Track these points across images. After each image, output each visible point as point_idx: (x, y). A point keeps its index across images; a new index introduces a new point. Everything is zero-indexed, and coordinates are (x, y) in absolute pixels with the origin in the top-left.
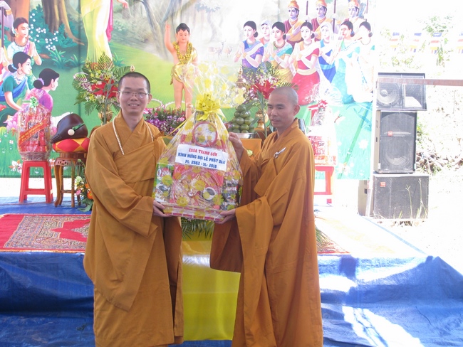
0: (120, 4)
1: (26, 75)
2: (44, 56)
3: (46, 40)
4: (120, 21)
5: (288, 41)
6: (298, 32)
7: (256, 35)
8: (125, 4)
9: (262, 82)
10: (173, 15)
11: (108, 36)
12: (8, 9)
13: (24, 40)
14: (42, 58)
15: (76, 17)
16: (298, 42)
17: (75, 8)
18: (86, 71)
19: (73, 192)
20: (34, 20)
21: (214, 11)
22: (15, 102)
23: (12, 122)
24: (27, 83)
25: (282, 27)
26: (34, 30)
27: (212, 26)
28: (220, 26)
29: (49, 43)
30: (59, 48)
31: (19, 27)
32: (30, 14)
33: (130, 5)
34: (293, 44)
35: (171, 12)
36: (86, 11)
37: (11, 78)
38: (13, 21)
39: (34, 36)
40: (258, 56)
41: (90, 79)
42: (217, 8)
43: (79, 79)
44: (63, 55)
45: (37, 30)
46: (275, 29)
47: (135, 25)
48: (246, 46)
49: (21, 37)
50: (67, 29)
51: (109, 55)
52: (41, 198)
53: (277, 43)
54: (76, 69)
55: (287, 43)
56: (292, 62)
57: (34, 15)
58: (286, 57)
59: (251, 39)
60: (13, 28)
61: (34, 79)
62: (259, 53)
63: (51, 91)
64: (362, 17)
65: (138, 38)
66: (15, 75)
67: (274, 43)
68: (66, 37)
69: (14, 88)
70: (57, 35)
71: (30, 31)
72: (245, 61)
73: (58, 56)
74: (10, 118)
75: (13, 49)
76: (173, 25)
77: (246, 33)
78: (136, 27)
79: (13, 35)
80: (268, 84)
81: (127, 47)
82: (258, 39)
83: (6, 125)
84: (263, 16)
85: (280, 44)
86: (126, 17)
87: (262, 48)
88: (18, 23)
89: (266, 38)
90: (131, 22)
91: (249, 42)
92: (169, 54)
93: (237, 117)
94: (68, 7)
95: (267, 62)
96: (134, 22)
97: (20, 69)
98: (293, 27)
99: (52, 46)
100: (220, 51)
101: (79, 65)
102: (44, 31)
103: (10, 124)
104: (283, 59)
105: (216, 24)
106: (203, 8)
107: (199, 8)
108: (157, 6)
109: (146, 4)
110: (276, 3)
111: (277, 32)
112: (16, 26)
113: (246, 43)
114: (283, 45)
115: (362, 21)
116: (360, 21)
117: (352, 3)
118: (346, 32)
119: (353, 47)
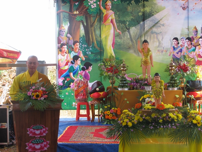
0: (117, 33)
1: (78, 65)
2: (86, 56)
3: (87, 49)
4: (118, 40)
5: (193, 46)
6: (198, 41)
7: (178, 43)
8: (120, 33)
9: (182, 64)
10: (141, 36)
11: (113, 47)
12: (71, 37)
13: (77, 50)
14: (85, 57)
15: (99, 39)
16: (198, 46)
17: (98, 35)
18: (103, 62)
19: (99, 115)
20: (81, 42)
21: (159, 34)
22: (74, 77)
23: (73, 85)
24: (79, 68)
25: (190, 39)
26: (81, 46)
27: (158, 40)
28: (162, 40)
29: (88, 51)
30: (92, 53)
31: (75, 45)
32: (80, 39)
33: (122, 33)
34: (195, 47)
35: (140, 35)
36: (103, 36)
37: (72, 67)
38: (73, 42)
39: (81, 48)
40: (179, 53)
41: (105, 66)
42: (161, 32)
43: (101, 66)
44: (94, 56)
45: (83, 46)
46: (187, 40)
47: (125, 41)
48: (174, 48)
49: (76, 49)
50: (95, 44)
51: (114, 55)
52: (85, 118)
53: (188, 46)
54: (99, 62)
55: (193, 47)
56: (195, 55)
57: (81, 39)
58: (193, 53)
59: (176, 45)
60: (73, 45)
61: (82, 66)
62: (180, 52)
63: (89, 72)
65: (126, 47)
66: (74, 65)
67: (187, 46)
68: (95, 48)
69: (73, 71)
70: (91, 48)
71: (80, 46)
72: (174, 55)
73: (92, 57)
74: (72, 84)
75: (73, 54)
76: (141, 40)
77: (174, 43)
78: (125, 42)
79: (73, 48)
80: (185, 65)
81: (121, 51)
82: (179, 45)
83: (70, 87)
84: (181, 35)
85: (190, 47)
86: (121, 38)
87: (181, 49)
89: (183, 45)
90: (123, 40)
91: (175, 46)
92: (140, 53)
93: (171, 80)
94: (95, 35)
95: (184, 55)
96: (124, 40)
97: (76, 62)
98: (195, 39)
99: (89, 52)
100: (162, 51)
101: (101, 60)
102: (86, 46)
103: (72, 86)
104: (191, 54)
105: (160, 39)
106: (154, 33)
107: (152, 33)
108: (134, 33)
109: (129, 32)
110: (187, 29)
111: (188, 42)
112: (74, 44)
113: (174, 47)
114: (191, 48)
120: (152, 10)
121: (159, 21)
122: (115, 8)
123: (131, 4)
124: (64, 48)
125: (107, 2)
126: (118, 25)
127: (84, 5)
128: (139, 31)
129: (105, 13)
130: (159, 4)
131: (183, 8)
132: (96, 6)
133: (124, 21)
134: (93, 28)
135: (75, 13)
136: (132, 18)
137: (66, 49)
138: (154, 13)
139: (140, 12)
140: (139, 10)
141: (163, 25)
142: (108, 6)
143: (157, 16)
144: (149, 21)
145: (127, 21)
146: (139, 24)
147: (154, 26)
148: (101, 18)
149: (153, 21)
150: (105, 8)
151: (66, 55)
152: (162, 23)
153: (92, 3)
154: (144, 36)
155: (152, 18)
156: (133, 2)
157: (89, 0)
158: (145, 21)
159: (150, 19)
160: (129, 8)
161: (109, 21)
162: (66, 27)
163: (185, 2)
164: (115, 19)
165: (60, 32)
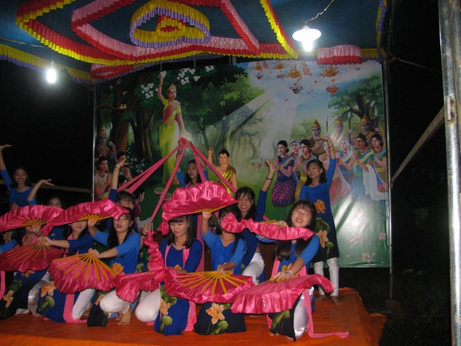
3: (137, 166)
5: (313, 154)
6: (321, 146)
7: (287, 151)
12: (114, 148)
16: (322, 154)
17: (155, 142)
20: (129, 153)
21: (254, 135)
25: (308, 143)
26: (129, 160)
27: (253, 146)
28: (259, 146)
29: (139, 168)
32: (127, 149)
36: (162, 143)
38: (116, 154)
42: (256, 133)
45: (131, 159)
46: (303, 145)
48: (280, 160)
50: (150, 156)
53: (304, 156)
55: (312, 156)
57: (129, 149)
59: (283, 154)
60: (116, 159)
63: (139, 203)
64: (373, 130)
67: (302, 156)
70: (143, 162)
72: (279, 172)
77: (279, 150)
84: (292, 136)
85: (307, 157)
87: (293, 161)
88: (119, 155)
89: (295, 153)
91: (282, 156)
94: (151, 141)
95: (297, 171)
98: (317, 142)
100: (260, 166)
102: (136, 159)
105: (256, 145)
106: (246, 133)
107: (243, 134)
108: (212, 135)
109: (204, 134)
110: (302, 125)
111: (304, 147)
113: (279, 157)
114: (310, 158)
115: (374, 133)
116: (372, 134)
117: (364, 120)
118: (361, 143)
119: (368, 155)
120: (241, 96)
121: (254, 113)
122: (183, 95)
123: (208, 88)
124: (103, 164)
125: (171, 87)
127: (136, 94)
128: (220, 133)
129: (167, 105)
130: (254, 86)
131: (293, 90)
132: (152, 95)
133: (196, 116)
134: (147, 130)
135: (122, 108)
136: (209, 112)
137: (106, 166)
138: (245, 100)
139: (222, 99)
140: (221, 96)
141: (261, 120)
142: (172, 93)
143: (251, 106)
144: (236, 115)
145: (200, 116)
146: (219, 120)
147: (244, 123)
148: (161, 114)
149: (244, 114)
150: (167, 97)
151: (106, 174)
152: (259, 117)
153: (147, 90)
154: (228, 140)
155: (241, 108)
156: (211, 84)
157: (142, 86)
158: (230, 115)
159: (239, 111)
160: (205, 95)
161: (172, 117)
162: (107, 131)
163: (298, 80)
164: (183, 114)
165: (99, 138)
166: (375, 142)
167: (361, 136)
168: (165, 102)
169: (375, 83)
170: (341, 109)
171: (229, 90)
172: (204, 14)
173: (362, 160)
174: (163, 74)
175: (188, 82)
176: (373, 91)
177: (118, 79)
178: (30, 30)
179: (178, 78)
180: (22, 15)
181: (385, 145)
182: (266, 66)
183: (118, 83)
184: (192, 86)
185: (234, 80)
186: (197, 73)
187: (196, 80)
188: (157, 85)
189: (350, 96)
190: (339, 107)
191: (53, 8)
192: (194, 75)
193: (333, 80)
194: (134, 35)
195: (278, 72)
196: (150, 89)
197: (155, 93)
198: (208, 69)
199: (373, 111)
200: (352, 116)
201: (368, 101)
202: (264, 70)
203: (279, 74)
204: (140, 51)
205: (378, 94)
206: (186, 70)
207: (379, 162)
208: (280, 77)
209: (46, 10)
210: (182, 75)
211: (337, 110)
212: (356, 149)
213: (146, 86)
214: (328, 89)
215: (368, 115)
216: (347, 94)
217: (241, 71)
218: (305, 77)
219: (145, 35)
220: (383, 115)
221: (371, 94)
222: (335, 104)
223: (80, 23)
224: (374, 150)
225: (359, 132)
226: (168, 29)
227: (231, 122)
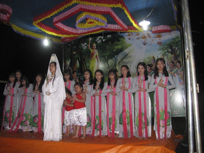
2: (80, 81)
3: (81, 77)
12: (71, 69)
13: (75, 77)
17: (88, 67)
25: (150, 66)
32: (77, 70)
35: (115, 65)
38: (72, 72)
42: (129, 62)
45: (78, 74)
49: (74, 77)
67: (148, 71)
71: (76, 74)
94: (86, 66)
102: (80, 74)
106: (124, 62)
108: (111, 63)
109: (108, 63)
110: (148, 58)
112: (73, 74)
114: (151, 72)
115: (177, 61)
116: (176, 61)
117: (173, 55)
118: (172, 65)
119: (175, 70)
120: (122, 47)
121: (128, 54)
122: (99, 47)
123: (109, 44)
125: (94, 44)
126: (100, 59)
127: (79, 47)
128: (114, 62)
129: (92, 52)
130: (127, 43)
131: (144, 44)
132: (86, 48)
133: (104, 56)
134: (84, 62)
135: (74, 53)
136: (109, 54)
138: (124, 49)
139: (115, 49)
141: (131, 57)
142: (94, 46)
143: (126, 51)
144: (120, 55)
145: (106, 56)
146: (114, 57)
147: (124, 58)
148: (90, 55)
149: (124, 54)
150: (92, 48)
152: (129, 56)
153: (84, 46)
154: (117, 65)
155: (122, 52)
156: (110, 43)
157: (82, 44)
158: (118, 55)
159: (121, 53)
160: (107, 47)
161: (95, 56)
162: (68, 63)
163: (145, 40)
164: (99, 55)
165: (65, 65)
166: (178, 64)
167: (172, 62)
168: (92, 50)
169: (177, 40)
170: (163, 51)
171: (117, 45)
172: (104, 16)
173: (173, 72)
174: (90, 39)
175: (100, 42)
176: (177, 43)
177: (72, 42)
178: (38, 26)
179: (96, 41)
180: (35, 21)
181: (182, 65)
182: (132, 34)
183: (72, 43)
184: (102, 43)
185: (119, 41)
186: (104, 38)
187: (104, 41)
188: (88, 43)
189: (167, 45)
190: (163, 50)
191: (46, 17)
192: (103, 39)
193: (160, 39)
194: (77, 26)
195: (137, 37)
196: (85, 45)
197: (87, 47)
198: (108, 36)
199: (177, 52)
200: (168, 54)
201: (175, 47)
202: (131, 36)
203: (138, 37)
204: (80, 31)
205: (179, 44)
206: (100, 37)
207: (180, 73)
208: (138, 39)
209: (44, 19)
210: (98, 39)
211: (162, 51)
212: (170, 67)
213: (83, 44)
214: (158, 43)
215: (175, 53)
216: (166, 45)
217: (122, 37)
218: (148, 38)
219: (82, 25)
220: (181, 53)
221: (176, 45)
222: (161, 49)
223: (57, 22)
224: (178, 68)
225: (171, 60)
226: (91, 23)
227: (118, 58)
